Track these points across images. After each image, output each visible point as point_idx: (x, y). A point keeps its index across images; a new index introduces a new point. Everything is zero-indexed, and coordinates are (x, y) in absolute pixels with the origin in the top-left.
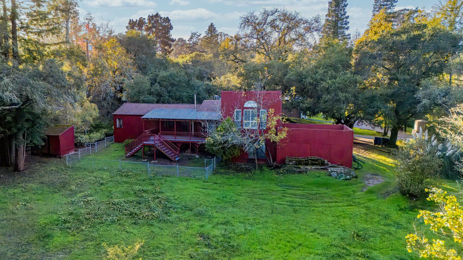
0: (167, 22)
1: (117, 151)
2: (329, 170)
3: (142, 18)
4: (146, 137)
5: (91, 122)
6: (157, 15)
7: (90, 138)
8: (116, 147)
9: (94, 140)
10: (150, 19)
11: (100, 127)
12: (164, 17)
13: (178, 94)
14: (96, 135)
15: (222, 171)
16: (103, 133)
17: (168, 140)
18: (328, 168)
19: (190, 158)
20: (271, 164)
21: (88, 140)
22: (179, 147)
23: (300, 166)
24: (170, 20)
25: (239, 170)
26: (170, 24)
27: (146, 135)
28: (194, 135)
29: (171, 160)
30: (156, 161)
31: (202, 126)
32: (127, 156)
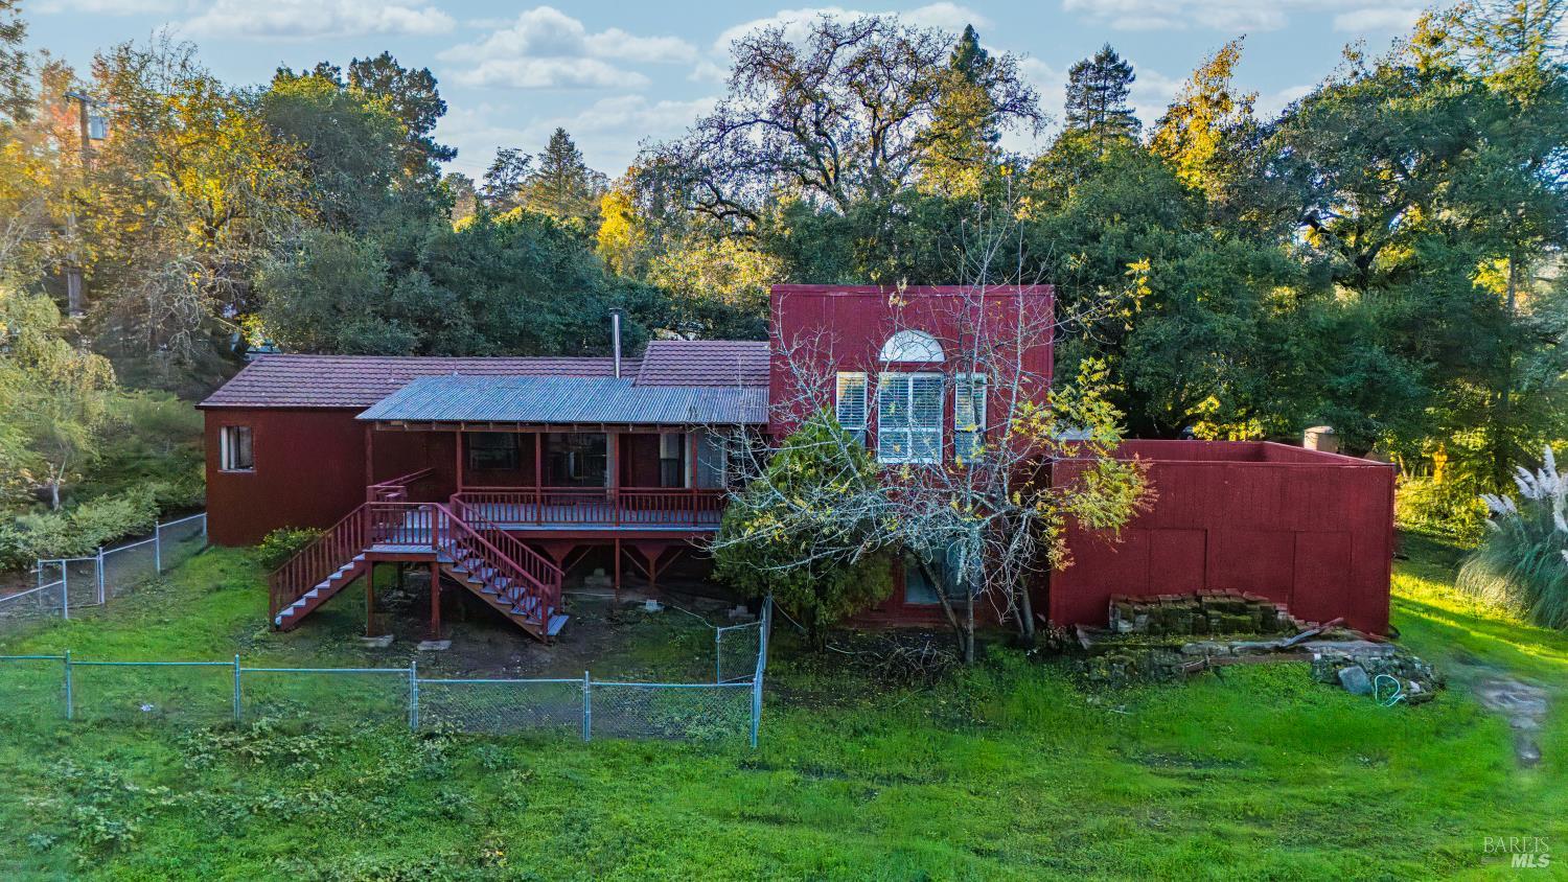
0: (425, 87)
1: (222, 594)
2: (1318, 656)
3: (327, 64)
4: (385, 516)
5: (83, 444)
6: (384, 61)
7: (72, 530)
8: (215, 569)
9: (92, 538)
10: (356, 74)
11: (136, 470)
12: (414, 71)
13: (517, 319)
14: (109, 514)
15: (806, 682)
16: (150, 498)
17: (503, 527)
18: (1308, 645)
19: (616, 617)
20: (1026, 631)
21: (60, 541)
22: (554, 563)
23: (1171, 640)
24: (435, 81)
25: (891, 675)
26: (436, 94)
27: (387, 506)
28: (621, 498)
29: (526, 634)
30: (444, 645)
31: (663, 455)
32: (278, 620)
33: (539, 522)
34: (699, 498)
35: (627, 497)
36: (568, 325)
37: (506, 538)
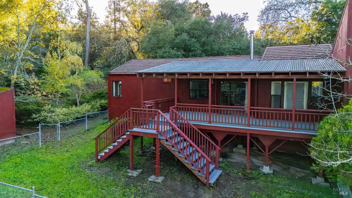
0: (206, 8)
6: (197, 2)
12: (204, 4)
19: (247, 174)
22: (217, 143)
24: (209, 6)
26: (209, 9)
27: (145, 111)
28: (251, 112)
29: (198, 180)
30: (160, 179)
31: (273, 93)
32: (99, 157)
33: (210, 122)
34: (296, 115)
35: (254, 112)
36: (234, 49)
37: (193, 128)
